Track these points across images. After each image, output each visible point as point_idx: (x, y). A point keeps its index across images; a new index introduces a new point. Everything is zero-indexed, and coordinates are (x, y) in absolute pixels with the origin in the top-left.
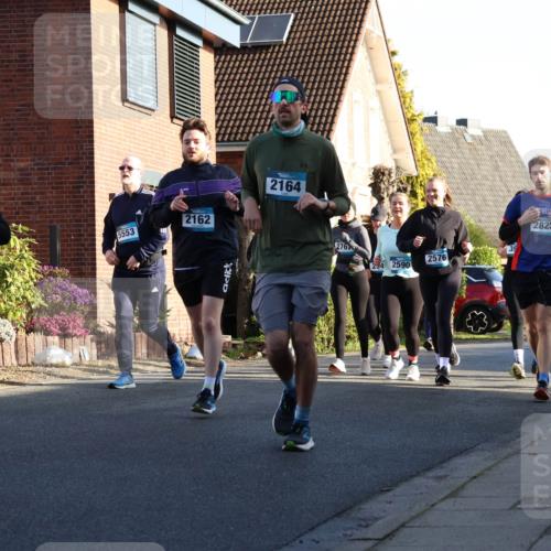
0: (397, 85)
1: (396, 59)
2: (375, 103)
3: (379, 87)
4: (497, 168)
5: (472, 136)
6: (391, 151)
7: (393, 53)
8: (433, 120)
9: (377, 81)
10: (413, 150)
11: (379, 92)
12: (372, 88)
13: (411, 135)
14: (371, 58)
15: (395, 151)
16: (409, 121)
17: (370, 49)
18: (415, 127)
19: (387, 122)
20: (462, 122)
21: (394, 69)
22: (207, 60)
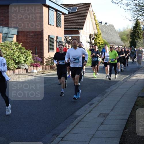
0: (95, 18)
1: (94, 14)
2: (91, 22)
3: (92, 19)
4: (111, 31)
5: (108, 26)
6: (93, 30)
7: (94, 13)
8: (101, 23)
9: (91, 18)
10: (97, 30)
11: (91, 20)
12: (90, 19)
13: (97, 27)
14: (90, 14)
15: (94, 30)
16: (96, 25)
17: (90, 13)
18: (97, 25)
19: (93, 25)
20: (106, 23)
21: (94, 16)
22: (63, 16)
